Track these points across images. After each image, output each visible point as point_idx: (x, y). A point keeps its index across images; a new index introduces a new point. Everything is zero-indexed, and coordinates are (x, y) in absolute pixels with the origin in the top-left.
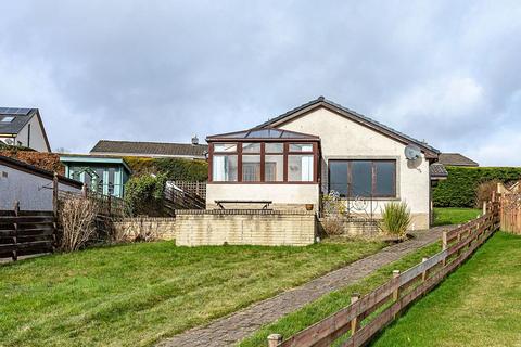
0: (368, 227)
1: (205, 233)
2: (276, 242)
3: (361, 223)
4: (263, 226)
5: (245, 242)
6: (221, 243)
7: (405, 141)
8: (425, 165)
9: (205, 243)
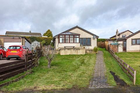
0: (91, 51)
1: (66, 53)
2: (79, 54)
3: (89, 50)
4: (76, 51)
5: (73, 54)
6: (69, 54)
7: (93, 35)
8: (96, 39)
9: (66, 54)
